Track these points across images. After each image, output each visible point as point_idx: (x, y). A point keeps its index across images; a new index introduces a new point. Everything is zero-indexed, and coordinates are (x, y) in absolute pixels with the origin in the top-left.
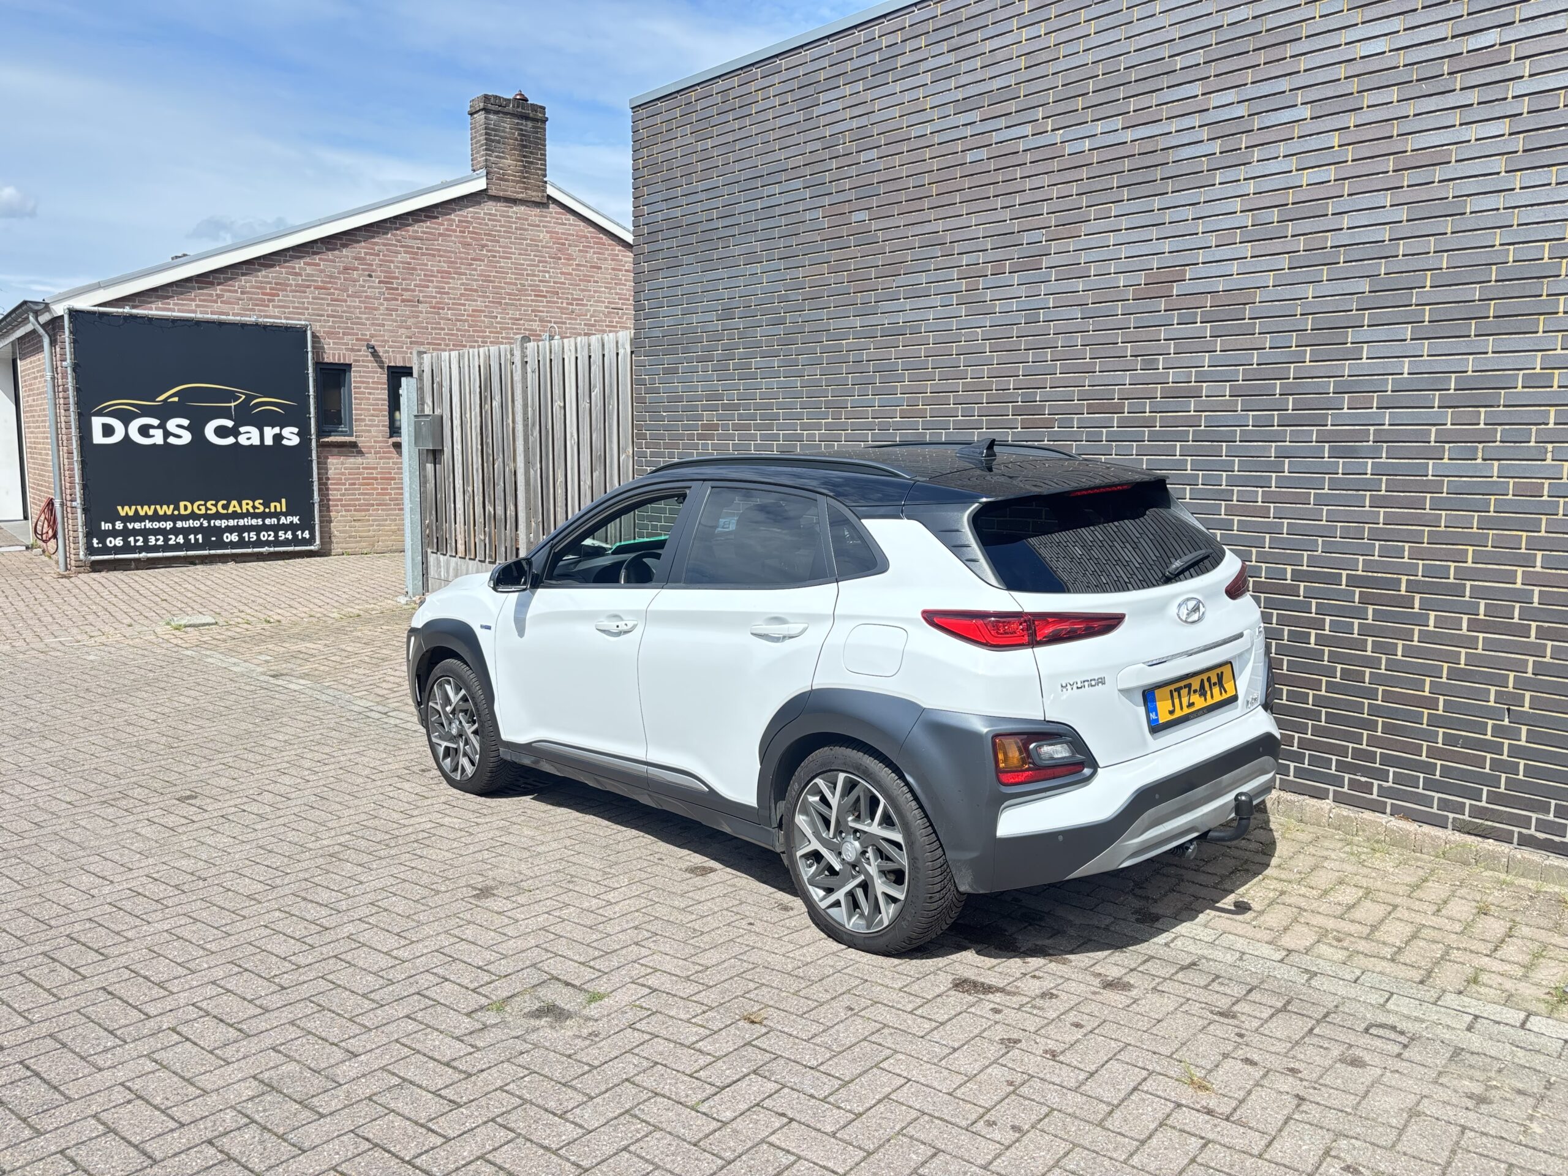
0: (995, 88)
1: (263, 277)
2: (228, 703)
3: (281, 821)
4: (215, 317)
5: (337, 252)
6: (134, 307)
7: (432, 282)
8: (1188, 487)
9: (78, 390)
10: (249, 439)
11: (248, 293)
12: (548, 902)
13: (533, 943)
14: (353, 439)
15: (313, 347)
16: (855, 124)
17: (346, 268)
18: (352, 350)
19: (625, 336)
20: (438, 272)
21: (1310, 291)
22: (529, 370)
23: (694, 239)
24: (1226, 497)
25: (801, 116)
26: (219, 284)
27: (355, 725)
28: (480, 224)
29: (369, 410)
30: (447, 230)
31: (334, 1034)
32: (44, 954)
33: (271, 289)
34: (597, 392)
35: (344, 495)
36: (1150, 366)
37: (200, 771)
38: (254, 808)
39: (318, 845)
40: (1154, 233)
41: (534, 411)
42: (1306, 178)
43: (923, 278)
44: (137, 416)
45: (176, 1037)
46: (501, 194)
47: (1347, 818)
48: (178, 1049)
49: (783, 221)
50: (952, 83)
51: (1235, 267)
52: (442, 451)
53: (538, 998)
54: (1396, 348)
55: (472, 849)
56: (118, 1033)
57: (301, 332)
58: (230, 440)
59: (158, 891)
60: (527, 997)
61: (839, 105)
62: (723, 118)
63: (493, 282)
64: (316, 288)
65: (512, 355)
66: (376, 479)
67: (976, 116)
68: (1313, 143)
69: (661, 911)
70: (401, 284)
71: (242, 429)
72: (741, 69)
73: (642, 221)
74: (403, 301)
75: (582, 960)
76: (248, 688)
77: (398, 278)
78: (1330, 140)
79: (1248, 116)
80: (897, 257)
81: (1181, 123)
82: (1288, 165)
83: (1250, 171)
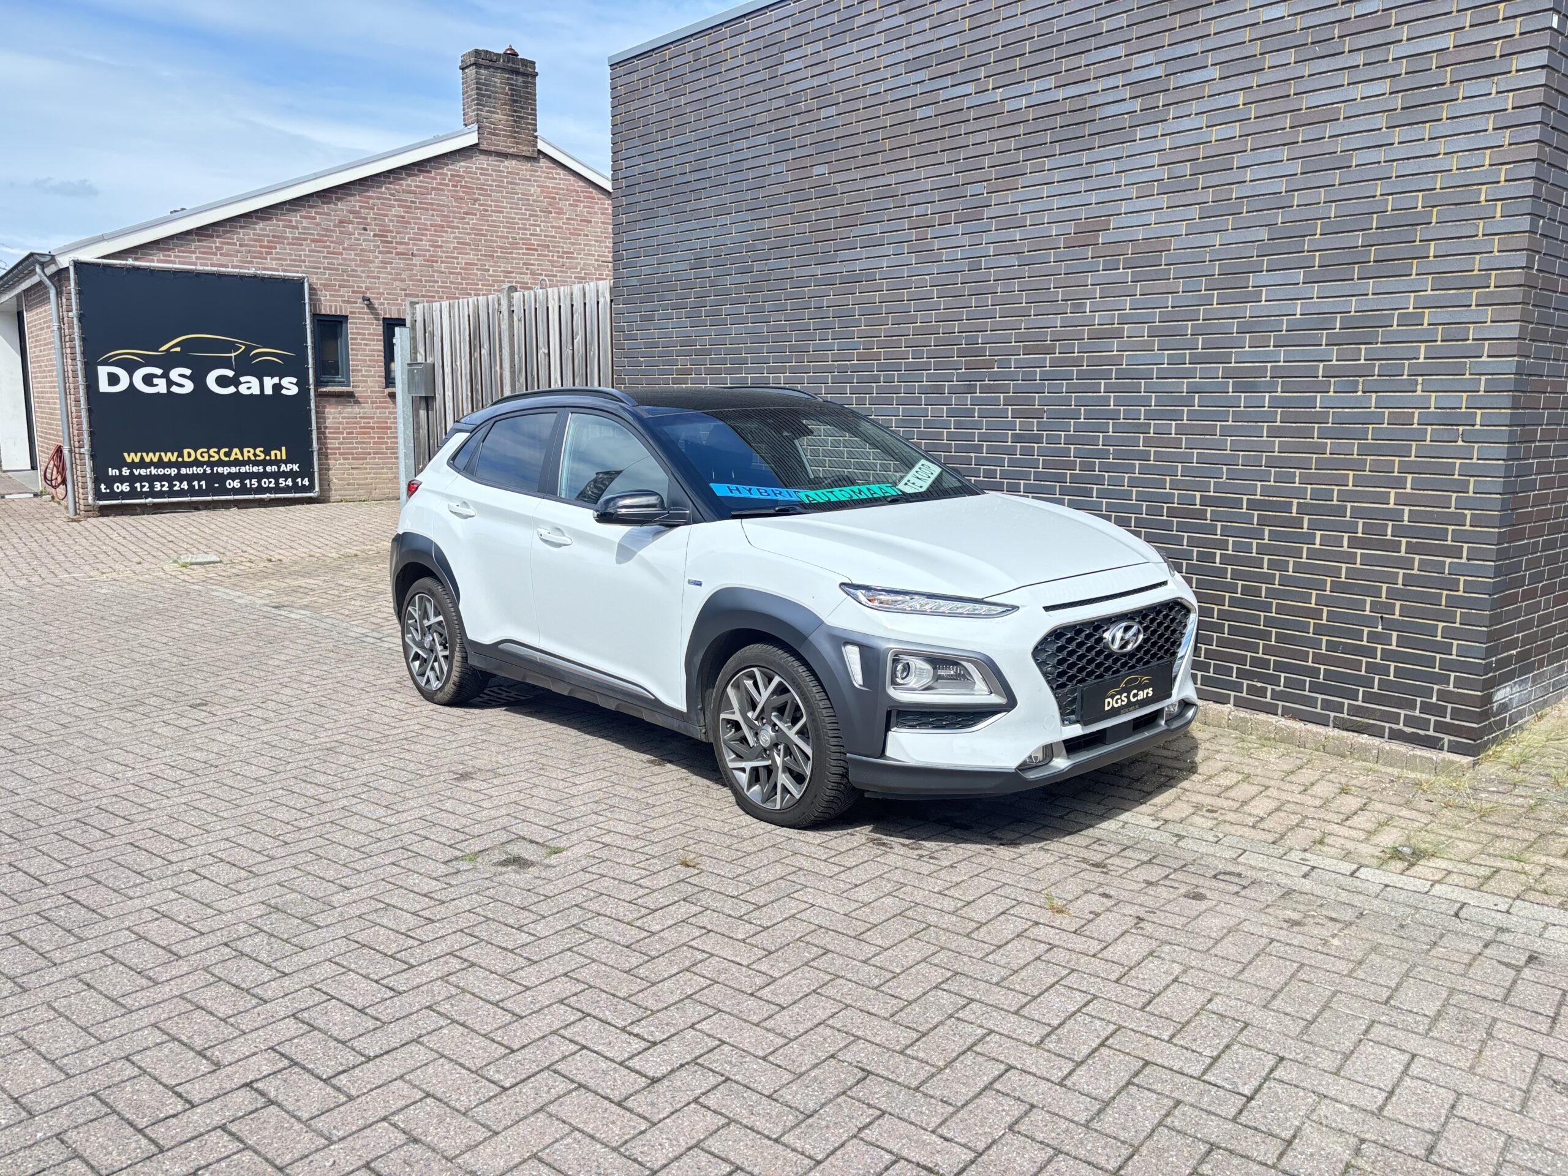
0: (942, 48)
1: (261, 229)
2: (233, 630)
3: (283, 723)
4: (215, 269)
5: (332, 206)
6: (136, 259)
7: (426, 235)
8: (1111, 422)
9: (84, 340)
10: (249, 388)
11: (247, 245)
12: (520, 784)
13: (504, 812)
14: (350, 389)
15: (310, 299)
16: (815, 82)
17: (341, 222)
18: (349, 302)
19: (605, 286)
20: (432, 225)
21: (1217, 239)
22: (515, 319)
23: (667, 192)
24: (1144, 429)
25: (766, 74)
26: (218, 237)
27: (352, 648)
28: (472, 178)
29: (365, 361)
30: (441, 184)
31: (330, 874)
32: (77, 820)
33: (269, 242)
34: (579, 339)
35: (341, 443)
36: (1078, 309)
37: (208, 685)
38: (259, 713)
39: (317, 741)
40: (1083, 185)
41: (520, 358)
42: (1215, 134)
43: (877, 228)
44: (141, 365)
45: (195, 876)
46: (493, 148)
47: (1244, 720)
48: (198, 884)
49: (751, 174)
50: (904, 43)
51: (1152, 217)
52: (434, 398)
53: (506, 853)
54: (1290, 291)
55: (455, 744)
56: (145, 874)
57: (299, 284)
58: (231, 390)
59: (177, 774)
60: (496, 851)
61: (800, 64)
62: (695, 76)
63: (486, 235)
64: (313, 241)
65: (499, 304)
66: (373, 428)
67: (924, 75)
68: (1222, 101)
69: (621, 790)
70: (395, 237)
71: (242, 379)
72: (712, 28)
73: (620, 174)
74: (398, 254)
75: (546, 824)
76: (251, 617)
77: (392, 232)
78: (1236, 99)
79: (1165, 76)
80: (854, 209)
81: (1107, 83)
82: (1199, 122)
83: (1167, 128)
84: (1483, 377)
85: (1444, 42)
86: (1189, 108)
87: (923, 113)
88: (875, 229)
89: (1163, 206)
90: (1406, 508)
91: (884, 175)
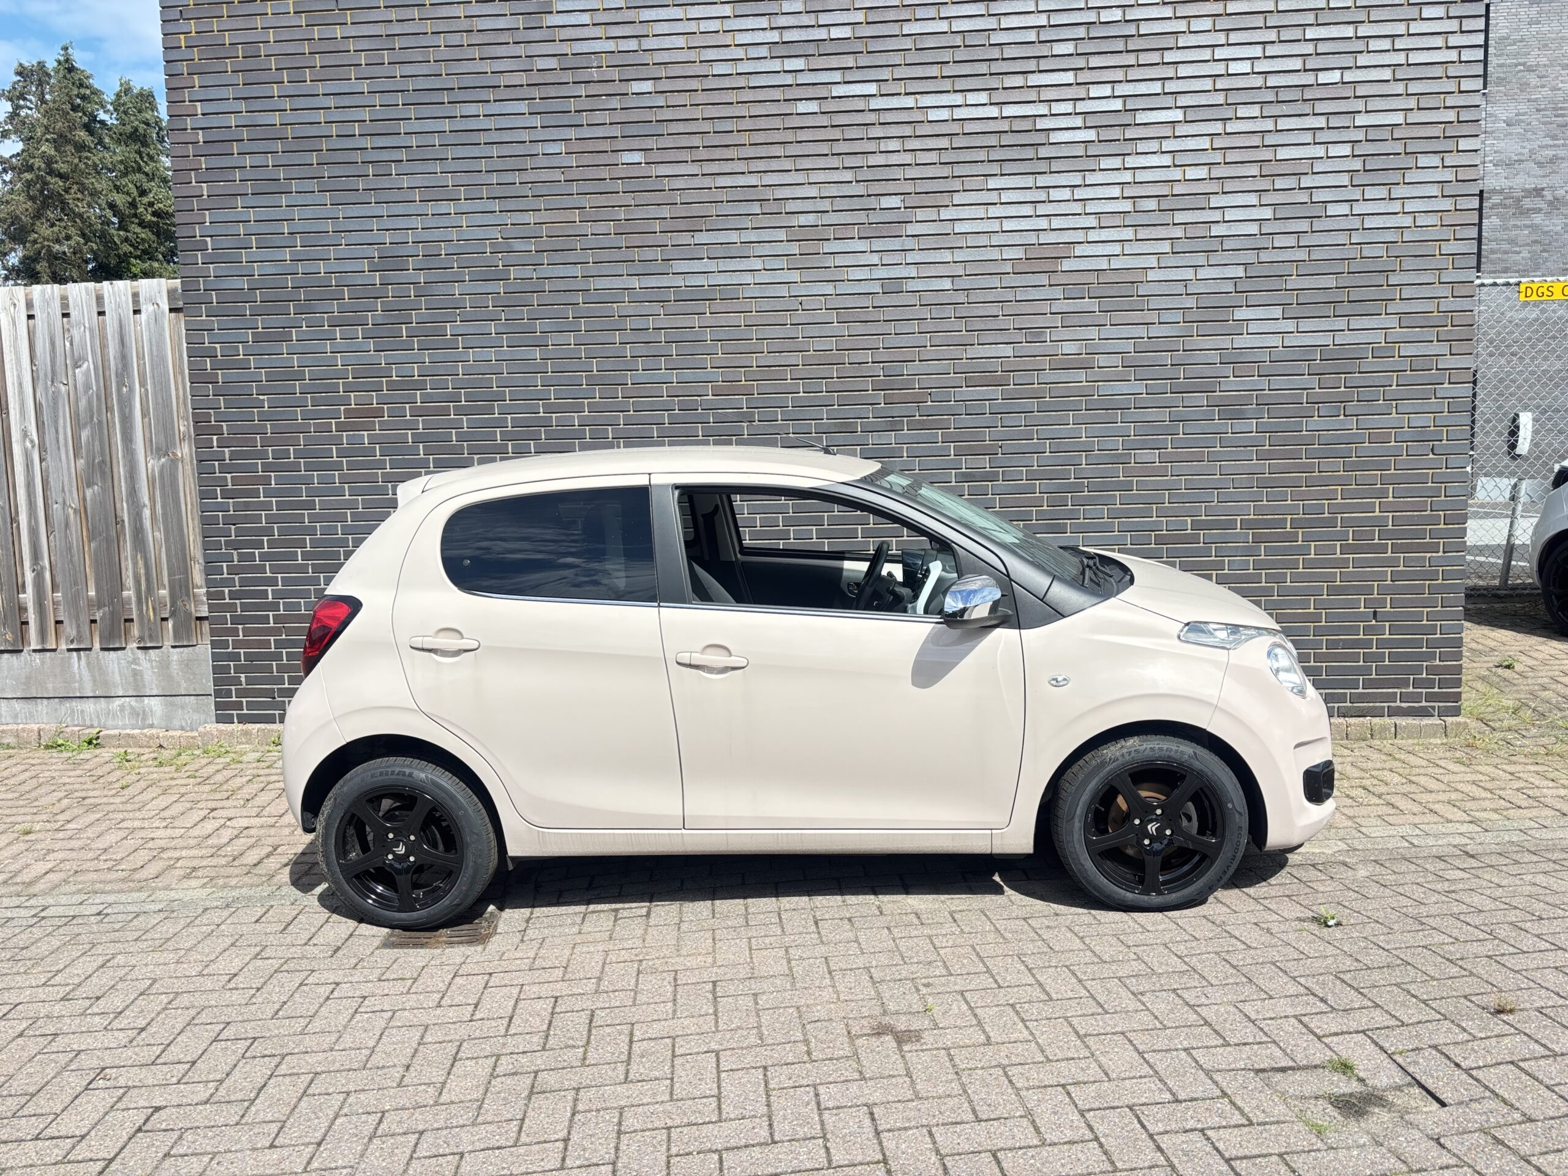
16: (615, 46)
23: (311, 158)
24: (1123, 459)
36: (1036, 338)
53: (1307, 1098)
54: (1271, 326)
61: (584, 18)
67: (801, 63)
78: (1205, 143)
79: (1126, 111)
80: (696, 210)
81: (1057, 108)
82: (1166, 160)
83: (1130, 162)
84: (1446, 401)
85: (1398, 118)
86: (1154, 146)
87: (802, 107)
88: (734, 237)
89: (1132, 237)
90: (1391, 514)
91: (743, 173)
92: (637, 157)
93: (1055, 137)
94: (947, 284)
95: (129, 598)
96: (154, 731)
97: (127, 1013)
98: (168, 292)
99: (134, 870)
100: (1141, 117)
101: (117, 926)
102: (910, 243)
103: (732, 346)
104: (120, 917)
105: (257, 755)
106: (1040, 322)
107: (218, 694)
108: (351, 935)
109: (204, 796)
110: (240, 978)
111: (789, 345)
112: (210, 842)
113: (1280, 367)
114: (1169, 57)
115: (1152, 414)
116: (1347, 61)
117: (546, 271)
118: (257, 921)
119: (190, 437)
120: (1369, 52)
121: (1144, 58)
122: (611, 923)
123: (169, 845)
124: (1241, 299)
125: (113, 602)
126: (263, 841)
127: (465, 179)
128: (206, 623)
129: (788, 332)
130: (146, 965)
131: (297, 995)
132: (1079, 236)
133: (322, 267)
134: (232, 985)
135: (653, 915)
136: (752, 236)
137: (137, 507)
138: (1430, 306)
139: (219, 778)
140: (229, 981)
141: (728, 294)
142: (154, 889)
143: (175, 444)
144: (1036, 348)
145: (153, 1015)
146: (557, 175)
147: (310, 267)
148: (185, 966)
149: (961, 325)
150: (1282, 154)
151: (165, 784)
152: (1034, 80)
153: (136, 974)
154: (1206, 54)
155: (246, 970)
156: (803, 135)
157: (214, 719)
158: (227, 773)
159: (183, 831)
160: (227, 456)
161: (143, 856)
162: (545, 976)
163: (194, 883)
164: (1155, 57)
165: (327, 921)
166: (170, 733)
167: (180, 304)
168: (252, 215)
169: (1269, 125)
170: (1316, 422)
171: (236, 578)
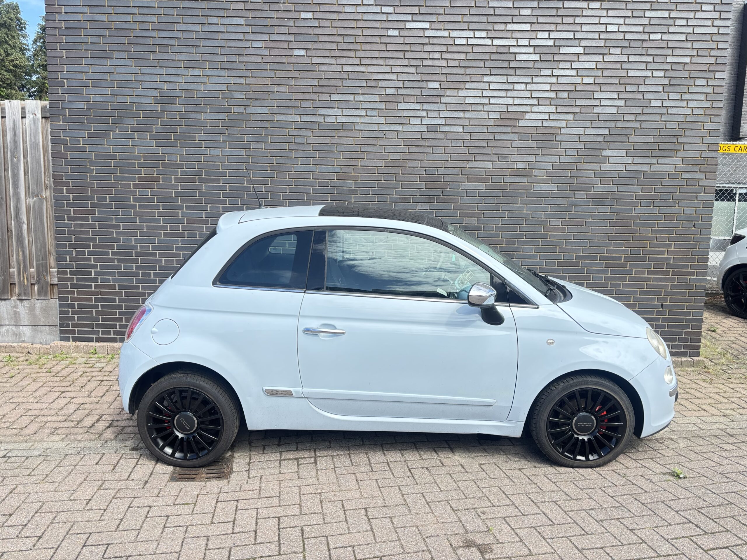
8: (524, 219)
19: (35, 105)
24: (544, 223)
36: (504, 160)
67: (391, 9)
78: (593, 65)
79: (555, 46)
80: (333, 82)
81: (521, 42)
82: (574, 73)
83: (556, 72)
84: (702, 202)
85: (687, 60)
86: (568, 65)
87: (390, 33)
88: (351, 98)
89: (554, 111)
90: (672, 256)
91: (358, 65)
92: (302, 53)
93: (519, 57)
94: (460, 129)
95: (14, 272)
96: (25, 344)
97: (29, 525)
98: (42, 108)
99: (22, 429)
100: (563, 50)
101: (16, 465)
102: (443, 107)
103: (347, 155)
104: (18, 459)
105: (84, 360)
106: (506, 151)
107: (61, 325)
108: (152, 473)
109: (57, 384)
110: (92, 503)
111: (378, 156)
112: (63, 412)
113: (623, 181)
114: (578, 20)
115: (559, 201)
116: (665, 29)
117: (250, 110)
118: (97, 464)
119: (50, 186)
120: (675, 25)
121: (566, 20)
122: (296, 468)
123: (40, 414)
124: (606, 146)
125: (4, 275)
126: (93, 412)
127: (209, 57)
128: (56, 287)
129: (378, 149)
130: (36, 492)
131: (128, 515)
132: (528, 109)
133: (128, 100)
134: (88, 507)
135: (318, 463)
136: (361, 98)
137: (20, 223)
138: (697, 154)
139: (64, 373)
140: (87, 504)
141: (346, 127)
142: (35, 441)
143: (42, 190)
144: (504, 165)
145: (45, 527)
146: (259, 59)
147: (122, 99)
148: (60, 493)
149: (466, 150)
150: (631, 73)
151: (34, 375)
152: (510, 27)
153: (32, 498)
154: (596, 20)
155: (95, 497)
156: (390, 47)
157: (59, 338)
158: (68, 370)
159: (47, 404)
160: (71, 199)
161: (26, 420)
162: (269, 503)
163: (56, 438)
164: (571, 20)
165: (137, 464)
166: (34, 346)
167: (48, 115)
168: (90, 69)
169: (625, 58)
170: (639, 209)
171: (74, 264)
